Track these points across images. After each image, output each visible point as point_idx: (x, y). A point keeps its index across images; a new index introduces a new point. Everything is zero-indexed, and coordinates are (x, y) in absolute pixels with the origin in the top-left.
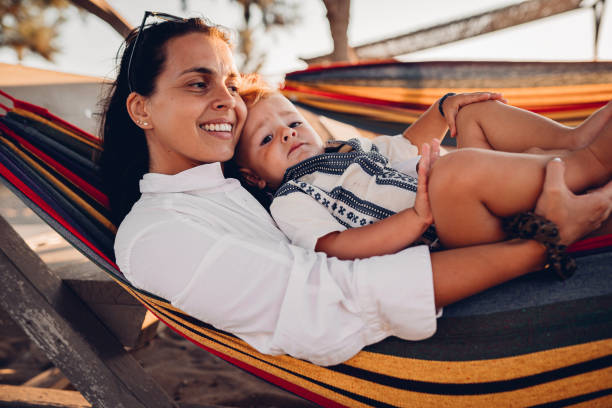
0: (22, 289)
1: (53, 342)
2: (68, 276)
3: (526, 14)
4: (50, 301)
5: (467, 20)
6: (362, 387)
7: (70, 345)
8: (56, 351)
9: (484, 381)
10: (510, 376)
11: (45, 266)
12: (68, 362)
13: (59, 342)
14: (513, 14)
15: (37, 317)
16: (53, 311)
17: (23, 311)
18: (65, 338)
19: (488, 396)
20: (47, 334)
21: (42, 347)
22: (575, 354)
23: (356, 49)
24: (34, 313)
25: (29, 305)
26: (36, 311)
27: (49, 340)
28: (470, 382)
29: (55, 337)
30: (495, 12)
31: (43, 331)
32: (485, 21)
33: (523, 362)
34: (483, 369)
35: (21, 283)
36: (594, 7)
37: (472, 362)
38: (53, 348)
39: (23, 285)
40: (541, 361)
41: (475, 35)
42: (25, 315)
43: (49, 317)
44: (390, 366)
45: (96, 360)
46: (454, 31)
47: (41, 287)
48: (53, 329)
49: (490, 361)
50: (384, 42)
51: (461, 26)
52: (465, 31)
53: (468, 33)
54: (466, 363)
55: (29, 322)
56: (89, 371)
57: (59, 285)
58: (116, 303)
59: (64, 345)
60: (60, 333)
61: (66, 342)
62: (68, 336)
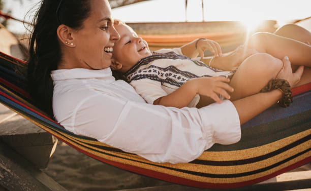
6: (198, 168)
7: (11, 172)
9: (255, 156)
10: (266, 153)
13: (4, 170)
18: (8, 168)
19: (257, 163)
28: (250, 157)
34: (255, 152)
37: (250, 149)
40: (278, 145)
54: (248, 150)
59: (8, 172)
60: (4, 166)
61: (9, 171)
62: (10, 167)
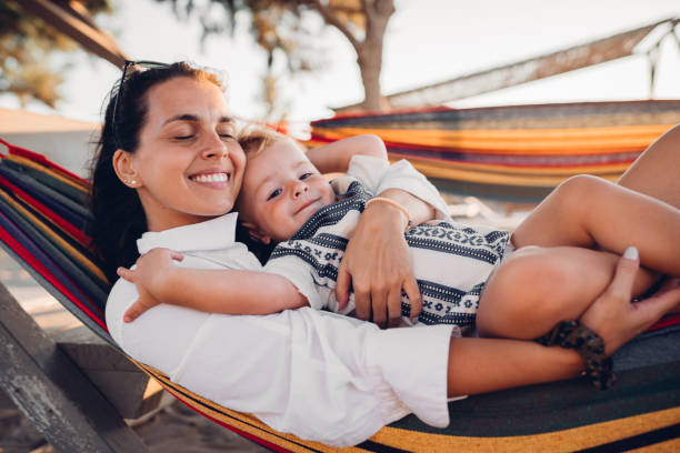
0: (12, 353)
1: (44, 412)
2: (63, 340)
3: (575, 61)
4: (42, 366)
5: (510, 67)
7: (63, 416)
8: (48, 424)
11: (37, 328)
12: (60, 436)
13: (51, 412)
14: (560, 60)
15: (27, 385)
16: (45, 378)
17: (11, 377)
18: (58, 408)
20: (37, 403)
21: (32, 418)
22: (618, 430)
23: (389, 97)
24: (24, 379)
25: (18, 371)
26: (26, 377)
27: (40, 410)
29: (46, 408)
30: (541, 58)
31: (33, 400)
32: (530, 68)
33: (560, 439)
34: (516, 447)
35: (11, 346)
36: (648, 53)
37: (505, 438)
38: (44, 419)
39: (14, 349)
40: (581, 438)
41: (520, 83)
42: (14, 382)
43: (41, 384)
44: (414, 443)
45: (91, 433)
46: (497, 78)
47: (32, 350)
48: (44, 398)
49: (524, 437)
50: (420, 90)
51: (505, 73)
52: (508, 79)
53: (513, 81)
54: (498, 439)
55: (18, 390)
56: (82, 446)
57: (53, 349)
58: (117, 370)
59: (57, 416)
60: (52, 402)
61: (59, 413)
62: (61, 406)
